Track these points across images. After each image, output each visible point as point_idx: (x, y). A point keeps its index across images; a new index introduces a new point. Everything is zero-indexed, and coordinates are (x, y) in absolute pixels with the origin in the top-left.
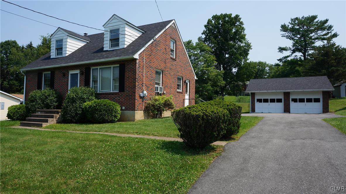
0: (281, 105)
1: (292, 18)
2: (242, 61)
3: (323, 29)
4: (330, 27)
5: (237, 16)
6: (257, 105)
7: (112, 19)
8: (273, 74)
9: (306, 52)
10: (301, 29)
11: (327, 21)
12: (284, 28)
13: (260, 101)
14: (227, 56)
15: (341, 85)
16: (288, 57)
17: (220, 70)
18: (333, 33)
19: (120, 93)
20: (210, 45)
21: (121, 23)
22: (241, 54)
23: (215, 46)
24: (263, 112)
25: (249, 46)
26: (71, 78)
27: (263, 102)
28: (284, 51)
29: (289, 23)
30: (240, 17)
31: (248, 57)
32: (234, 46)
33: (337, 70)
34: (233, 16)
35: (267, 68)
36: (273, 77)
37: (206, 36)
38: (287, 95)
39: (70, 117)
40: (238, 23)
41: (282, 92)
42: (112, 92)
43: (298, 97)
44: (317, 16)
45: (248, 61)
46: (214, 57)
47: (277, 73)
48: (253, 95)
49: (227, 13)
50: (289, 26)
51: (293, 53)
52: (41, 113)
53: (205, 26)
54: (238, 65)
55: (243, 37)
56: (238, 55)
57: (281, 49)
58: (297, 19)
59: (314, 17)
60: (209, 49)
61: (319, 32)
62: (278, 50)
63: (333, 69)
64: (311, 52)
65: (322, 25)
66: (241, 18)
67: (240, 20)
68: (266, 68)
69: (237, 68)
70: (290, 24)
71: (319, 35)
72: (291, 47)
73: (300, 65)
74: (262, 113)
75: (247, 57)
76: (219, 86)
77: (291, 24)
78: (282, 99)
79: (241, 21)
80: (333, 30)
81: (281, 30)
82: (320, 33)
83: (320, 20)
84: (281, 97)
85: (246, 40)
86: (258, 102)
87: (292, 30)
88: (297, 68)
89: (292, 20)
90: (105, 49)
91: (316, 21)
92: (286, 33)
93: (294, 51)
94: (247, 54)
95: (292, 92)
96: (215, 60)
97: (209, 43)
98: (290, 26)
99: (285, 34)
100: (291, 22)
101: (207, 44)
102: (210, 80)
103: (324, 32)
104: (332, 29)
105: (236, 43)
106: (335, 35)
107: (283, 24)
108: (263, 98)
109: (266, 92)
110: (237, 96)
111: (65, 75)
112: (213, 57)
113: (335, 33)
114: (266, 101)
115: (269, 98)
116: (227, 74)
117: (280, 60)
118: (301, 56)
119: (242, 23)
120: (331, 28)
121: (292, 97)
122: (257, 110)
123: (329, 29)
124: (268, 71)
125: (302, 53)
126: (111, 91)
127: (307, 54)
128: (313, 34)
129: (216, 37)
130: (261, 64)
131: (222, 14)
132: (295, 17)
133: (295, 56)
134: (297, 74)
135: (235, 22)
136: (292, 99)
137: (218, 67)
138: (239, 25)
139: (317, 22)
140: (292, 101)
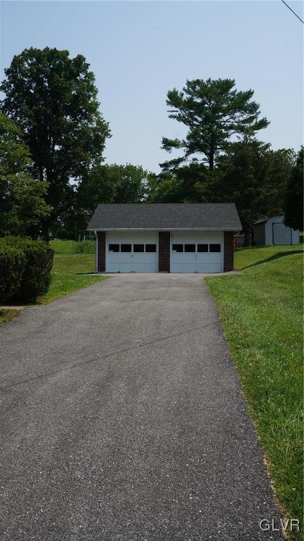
0: (153, 258)
1: (190, 80)
2: (89, 162)
3: (244, 110)
5: (80, 59)
6: (110, 257)
8: (156, 194)
9: (214, 152)
10: (206, 105)
11: (250, 94)
12: (173, 98)
13: (114, 248)
14: (57, 148)
15: (266, 222)
16: (180, 160)
17: (41, 179)
18: (260, 118)
20: (18, 119)
22: (86, 148)
23: (29, 123)
24: (121, 271)
25: (103, 130)
27: (122, 251)
28: (173, 148)
29: (184, 90)
30: (87, 62)
31: (104, 154)
32: (71, 127)
33: (259, 194)
34: (72, 57)
35: (145, 181)
36: (156, 200)
37: (10, 95)
38: (164, 237)
40: (82, 76)
41: (155, 231)
43: (184, 242)
44: (234, 81)
45: (102, 164)
46: (26, 148)
47: (164, 194)
48: (102, 236)
49: (58, 49)
50: (182, 95)
51: (188, 153)
53: (8, 72)
54: (80, 171)
55: (93, 108)
56: (78, 150)
57: (168, 144)
58: (198, 82)
59: (229, 84)
60: (15, 128)
61: (237, 114)
62: (162, 145)
63: (251, 190)
64: (222, 153)
65: (243, 102)
66: (89, 65)
67: (88, 68)
68: (142, 182)
69: (78, 177)
70: (186, 91)
71: (237, 120)
72: (187, 141)
73: (202, 180)
74: (119, 272)
75: (101, 155)
76: (37, 216)
77: (188, 92)
78: (155, 245)
79: (89, 71)
80: (259, 112)
81: (168, 103)
82: (240, 116)
83: (238, 91)
84: (154, 241)
85: (100, 115)
86: (111, 252)
87: (189, 104)
88: (197, 184)
89: (189, 83)
91: (231, 90)
92: (177, 109)
93: (191, 149)
94: (101, 148)
95: (174, 231)
96: (30, 156)
97: (16, 115)
98: (186, 97)
99: (177, 111)
100: (186, 88)
101: (10, 116)
102: (18, 202)
103: (246, 116)
105: (80, 121)
106: (263, 124)
107: (172, 90)
108: (120, 242)
109: (126, 231)
110: (76, 240)
112: (22, 150)
113: (264, 119)
114: (126, 248)
115: (132, 242)
116: (57, 192)
117: (165, 165)
118: (204, 159)
119: (90, 76)
120: (256, 108)
121: (173, 241)
122: (108, 267)
123: (253, 110)
124: (147, 188)
125: (206, 154)
127: (215, 157)
128: (228, 117)
129: (32, 102)
130: (133, 172)
131: (47, 49)
132: (195, 79)
133: (194, 160)
134: (195, 197)
135: (75, 71)
136: (173, 245)
137: (35, 173)
138: (85, 81)
139: (233, 94)
140: (173, 249)
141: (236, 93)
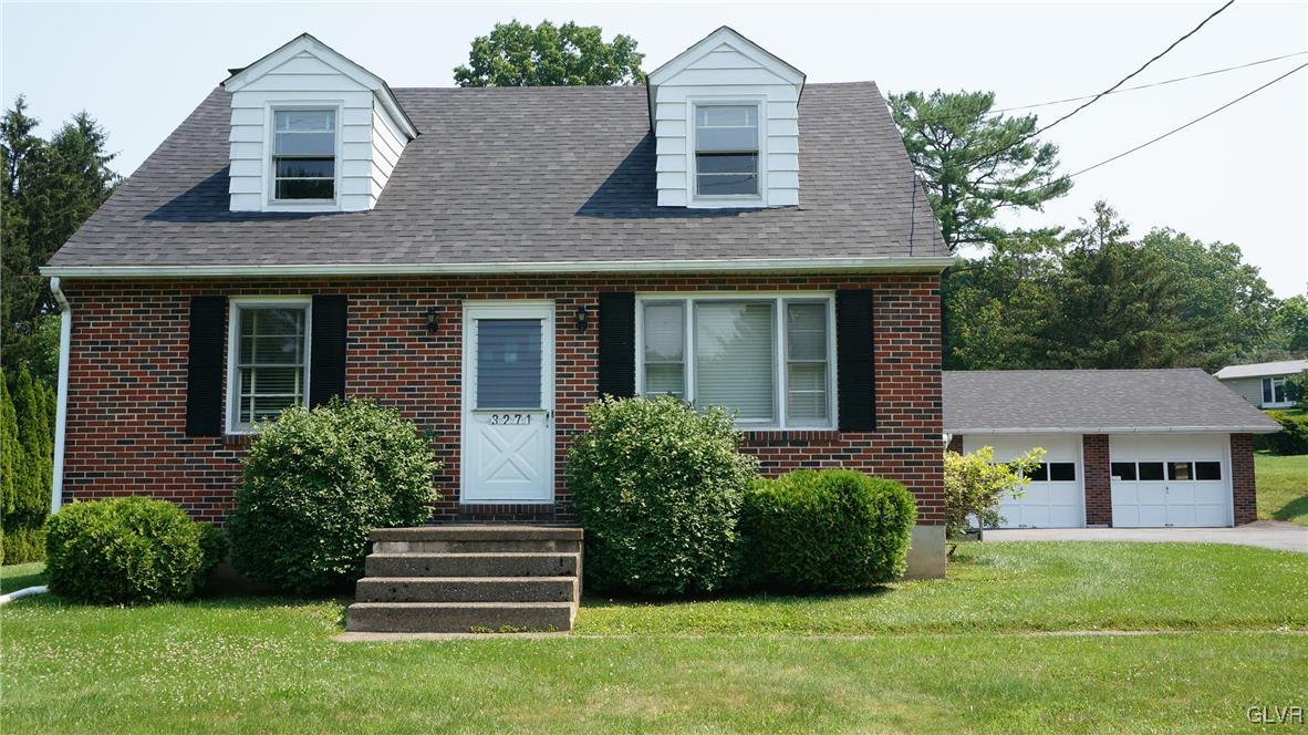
0: (1071, 493)
1: (896, 94)
3: (1021, 155)
4: (1047, 153)
7: (703, 50)
10: (929, 146)
11: (1029, 125)
18: (1056, 175)
19: (846, 437)
21: (763, 77)
26: (483, 344)
30: (638, 50)
34: (607, 39)
38: (1096, 445)
39: (687, 565)
42: (783, 428)
43: (1137, 457)
49: (579, 24)
52: (411, 550)
58: (912, 98)
59: (985, 102)
61: (1002, 166)
66: (643, 56)
71: (999, 178)
78: (1072, 465)
80: (1057, 165)
82: (1006, 171)
83: (1006, 116)
84: (1073, 455)
89: (894, 101)
90: (664, 200)
91: (988, 116)
95: (1116, 434)
103: (1022, 170)
104: (1054, 161)
106: (1062, 187)
109: (1020, 434)
111: (439, 327)
113: (1062, 179)
120: (1050, 154)
121: (1115, 456)
123: (1043, 159)
126: (776, 422)
136: (1115, 465)
139: (993, 122)
140: (1115, 474)
141: (1003, 121)
